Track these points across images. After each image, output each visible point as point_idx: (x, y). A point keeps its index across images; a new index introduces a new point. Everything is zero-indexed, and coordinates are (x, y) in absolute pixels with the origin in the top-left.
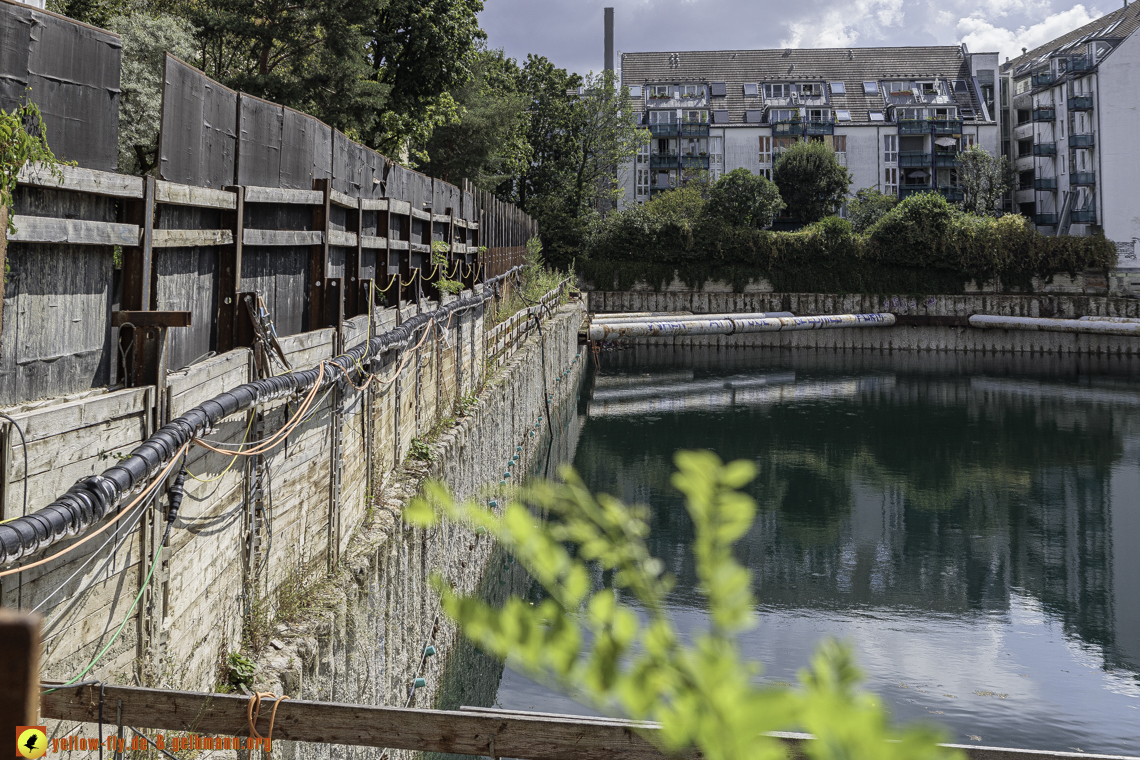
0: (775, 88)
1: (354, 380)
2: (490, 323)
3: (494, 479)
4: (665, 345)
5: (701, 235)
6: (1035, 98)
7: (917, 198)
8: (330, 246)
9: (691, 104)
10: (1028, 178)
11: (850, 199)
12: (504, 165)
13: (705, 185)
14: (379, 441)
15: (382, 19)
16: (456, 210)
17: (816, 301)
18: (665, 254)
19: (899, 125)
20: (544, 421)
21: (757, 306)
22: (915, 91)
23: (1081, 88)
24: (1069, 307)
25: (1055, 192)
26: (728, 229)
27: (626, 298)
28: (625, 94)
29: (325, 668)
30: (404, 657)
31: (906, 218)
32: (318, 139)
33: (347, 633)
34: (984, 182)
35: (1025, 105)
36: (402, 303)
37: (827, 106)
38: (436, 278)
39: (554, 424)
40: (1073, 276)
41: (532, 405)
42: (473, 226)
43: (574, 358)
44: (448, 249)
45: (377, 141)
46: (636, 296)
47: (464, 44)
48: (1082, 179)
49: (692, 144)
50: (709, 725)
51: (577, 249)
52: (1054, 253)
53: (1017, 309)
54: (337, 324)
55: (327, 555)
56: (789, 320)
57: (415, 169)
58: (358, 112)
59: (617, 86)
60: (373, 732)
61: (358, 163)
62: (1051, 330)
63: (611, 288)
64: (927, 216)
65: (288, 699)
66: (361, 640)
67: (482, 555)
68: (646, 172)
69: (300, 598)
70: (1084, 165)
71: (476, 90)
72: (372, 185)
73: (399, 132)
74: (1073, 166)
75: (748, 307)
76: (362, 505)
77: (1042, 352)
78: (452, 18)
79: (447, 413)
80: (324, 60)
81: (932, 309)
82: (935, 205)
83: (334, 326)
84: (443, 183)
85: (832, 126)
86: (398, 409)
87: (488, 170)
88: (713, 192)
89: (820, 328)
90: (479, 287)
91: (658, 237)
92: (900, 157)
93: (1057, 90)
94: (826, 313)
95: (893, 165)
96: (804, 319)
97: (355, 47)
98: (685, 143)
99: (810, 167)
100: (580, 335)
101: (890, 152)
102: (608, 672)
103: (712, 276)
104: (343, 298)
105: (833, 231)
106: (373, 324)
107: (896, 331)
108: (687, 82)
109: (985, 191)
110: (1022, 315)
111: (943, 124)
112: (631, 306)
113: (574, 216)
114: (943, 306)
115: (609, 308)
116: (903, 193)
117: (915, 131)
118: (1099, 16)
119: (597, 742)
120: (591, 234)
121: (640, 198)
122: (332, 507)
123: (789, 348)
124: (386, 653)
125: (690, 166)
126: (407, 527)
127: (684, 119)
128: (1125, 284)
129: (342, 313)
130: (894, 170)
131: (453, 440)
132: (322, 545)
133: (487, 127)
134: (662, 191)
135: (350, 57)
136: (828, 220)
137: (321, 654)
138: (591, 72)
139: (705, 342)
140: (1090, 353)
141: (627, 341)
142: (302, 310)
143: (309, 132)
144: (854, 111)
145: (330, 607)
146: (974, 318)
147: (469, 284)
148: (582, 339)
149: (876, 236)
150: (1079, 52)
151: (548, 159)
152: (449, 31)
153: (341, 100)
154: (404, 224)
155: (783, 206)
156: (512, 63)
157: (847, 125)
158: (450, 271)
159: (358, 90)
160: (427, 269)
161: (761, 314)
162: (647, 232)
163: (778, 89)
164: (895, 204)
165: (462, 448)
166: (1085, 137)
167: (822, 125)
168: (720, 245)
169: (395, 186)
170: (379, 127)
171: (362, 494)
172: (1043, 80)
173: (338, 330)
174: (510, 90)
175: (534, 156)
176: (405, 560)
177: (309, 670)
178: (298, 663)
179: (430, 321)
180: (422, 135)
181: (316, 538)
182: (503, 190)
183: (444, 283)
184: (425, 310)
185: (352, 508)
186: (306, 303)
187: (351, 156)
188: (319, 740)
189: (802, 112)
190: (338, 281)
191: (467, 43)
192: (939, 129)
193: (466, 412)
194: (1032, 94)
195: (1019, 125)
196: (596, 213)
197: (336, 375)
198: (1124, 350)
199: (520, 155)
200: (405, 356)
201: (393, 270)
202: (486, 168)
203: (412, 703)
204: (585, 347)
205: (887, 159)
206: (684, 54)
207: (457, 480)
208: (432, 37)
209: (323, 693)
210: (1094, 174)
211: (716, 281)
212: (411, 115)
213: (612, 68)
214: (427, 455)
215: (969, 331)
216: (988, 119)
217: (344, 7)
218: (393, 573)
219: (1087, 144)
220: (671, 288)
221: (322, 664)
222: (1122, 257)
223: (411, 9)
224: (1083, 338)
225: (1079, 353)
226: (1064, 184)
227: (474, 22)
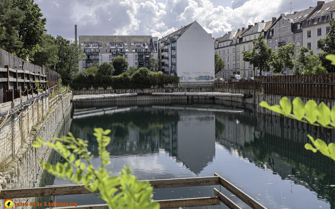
0: (112, 44)
1: (17, 113)
2: (50, 99)
3: (52, 134)
4: (90, 102)
5: (97, 77)
6: (165, 47)
7: (142, 68)
8: (10, 82)
9: (95, 47)
10: (163, 64)
11: (128, 69)
12: (52, 61)
13: (98, 66)
14: (24, 127)
15: (21, 26)
16: (41, 72)
17: (121, 91)
18: (89, 81)
19: (138, 53)
20: (63, 120)
21: (109, 92)
22: (141, 45)
23: (173, 45)
24: (171, 90)
25: (168, 67)
26: (103, 76)
27: (81, 91)
28: (80, 45)
29: (12, 181)
30: (32, 176)
31: (139, 73)
32: (5, 55)
33: (18, 173)
34: (155, 65)
35: (163, 48)
36: (28, 95)
37: (123, 48)
38: (37, 88)
39: (65, 120)
40: (171, 84)
41: (60, 117)
42: (45, 76)
43: (69, 106)
44: (39, 82)
45: (21, 56)
46: (83, 91)
47: (42, 33)
48: (173, 64)
49: (95, 57)
50: (101, 185)
51: (70, 81)
52: (168, 80)
53: (161, 91)
54: (12, 100)
55: (12, 155)
56: (116, 95)
57: (30, 63)
58: (15, 49)
59: (78, 43)
60: (25, 195)
61: (16, 61)
62: (167, 95)
63: (78, 89)
64: (144, 72)
65: (3, 190)
66: (21, 174)
67: (49, 152)
68: (85, 63)
69: (5, 166)
70: (174, 61)
71: (45, 44)
72: (20, 67)
73: (26, 54)
74: (172, 61)
75: (107, 93)
76: (20, 143)
77: (165, 100)
78: (38, 26)
79: (40, 120)
80: (6, 35)
81: (144, 91)
82: (145, 70)
83: (11, 101)
84: (37, 66)
85: (125, 53)
86: (28, 120)
87: (48, 63)
88: (100, 68)
89: (122, 97)
90: (47, 90)
91: (88, 78)
92: (138, 60)
93: (169, 45)
94: (124, 93)
95: (137, 61)
96: (119, 95)
97: (14, 33)
98: (93, 56)
99: (120, 62)
100: (71, 100)
101: (136, 58)
102: (79, 177)
103: (100, 86)
104: (13, 94)
105: (125, 76)
106: (21, 100)
107: (137, 97)
108: (94, 43)
109: (155, 67)
110: (162, 92)
111: (147, 52)
112: (82, 93)
113: (69, 73)
114: (147, 91)
115: (77, 94)
116: (139, 67)
117: (141, 54)
118: (177, 30)
119: (76, 189)
120: (73, 77)
121: (83, 69)
122: (13, 144)
123: (116, 101)
124: (27, 176)
125: (95, 62)
126: (31, 147)
127: (93, 51)
128: (181, 85)
129: (13, 98)
130: (137, 62)
131: (42, 126)
132: (11, 153)
133: (48, 53)
134: (89, 67)
135: (13, 35)
136: (124, 73)
137: (11, 178)
138: (72, 40)
139: (98, 101)
140: (174, 99)
141: (81, 101)
142: (3, 97)
143: (3, 53)
144: (129, 49)
145: (13, 167)
146: (153, 93)
147: (44, 90)
148: (71, 101)
149: (134, 77)
150: (173, 37)
151: (63, 60)
152: (38, 29)
153: (11, 46)
154: (28, 76)
155: (115, 70)
156: (53, 37)
157: (127, 52)
158: (40, 87)
159: (15, 43)
160: (34, 86)
161: (110, 94)
162: (85, 76)
163: (113, 44)
164: (137, 70)
165: (44, 128)
166: (174, 55)
167: (123, 53)
168: (101, 79)
169: (25, 67)
170: (21, 52)
171: (20, 140)
172: (166, 43)
173: (12, 102)
174: (53, 44)
175: (59, 59)
176: (31, 154)
177: (8, 182)
178: (6, 181)
179: (35, 99)
180: (32, 54)
181: (9, 151)
182: (52, 67)
183: (38, 90)
184: (34, 96)
185: (18, 143)
186: (4, 96)
187: (14, 59)
188: (12, 198)
189: (118, 50)
190: (12, 90)
191: (42, 32)
192: (146, 53)
193: (45, 119)
194: (164, 46)
195: (162, 53)
196: (74, 72)
197: (12, 113)
198: (180, 98)
199: (56, 59)
200: (30, 107)
201: (26, 87)
202: (48, 62)
203: (34, 186)
204: (72, 103)
205: (136, 60)
206: (93, 36)
207: (43, 135)
208: (33, 30)
209: (12, 187)
210: (175, 63)
211: (100, 87)
212: (29, 49)
213: (77, 39)
214: (36, 130)
215: (152, 96)
216: (156, 52)
217: (11, 22)
218: (28, 158)
219: (174, 57)
220: (91, 89)
221: (12, 180)
222: (180, 80)
223: (28, 23)
224: (173, 96)
225: (172, 99)
226: (170, 65)
227: (44, 27)
